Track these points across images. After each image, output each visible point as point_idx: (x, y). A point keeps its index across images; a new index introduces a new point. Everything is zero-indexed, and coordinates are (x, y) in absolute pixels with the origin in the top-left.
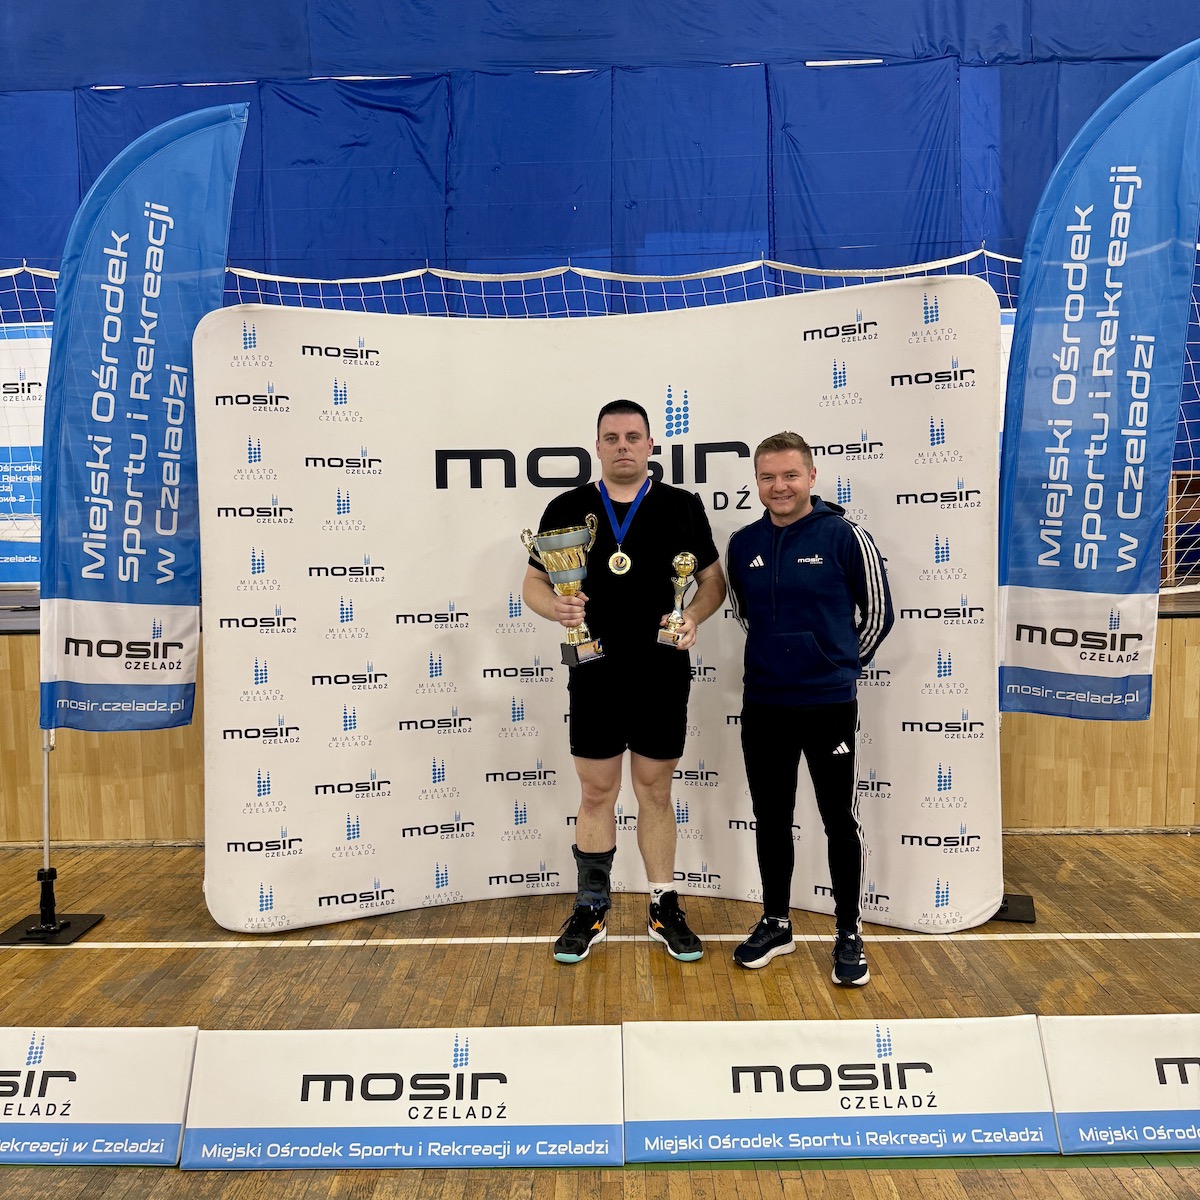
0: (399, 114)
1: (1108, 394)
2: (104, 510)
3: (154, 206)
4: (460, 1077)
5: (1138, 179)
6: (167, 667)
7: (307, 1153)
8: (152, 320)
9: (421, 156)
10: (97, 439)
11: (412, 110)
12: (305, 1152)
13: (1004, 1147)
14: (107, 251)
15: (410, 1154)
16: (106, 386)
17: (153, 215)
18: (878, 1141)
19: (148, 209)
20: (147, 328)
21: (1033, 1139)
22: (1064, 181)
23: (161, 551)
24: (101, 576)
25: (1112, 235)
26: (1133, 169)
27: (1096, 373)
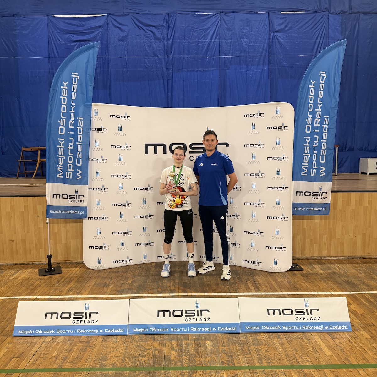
2: (62, 159)
3: (74, 73)
5: (325, 75)
6: (80, 202)
8: (74, 105)
10: (60, 139)
14: (62, 87)
16: (62, 125)
17: (74, 76)
20: (73, 108)
23: (78, 170)
24: (62, 177)
26: (324, 72)
27: (315, 125)
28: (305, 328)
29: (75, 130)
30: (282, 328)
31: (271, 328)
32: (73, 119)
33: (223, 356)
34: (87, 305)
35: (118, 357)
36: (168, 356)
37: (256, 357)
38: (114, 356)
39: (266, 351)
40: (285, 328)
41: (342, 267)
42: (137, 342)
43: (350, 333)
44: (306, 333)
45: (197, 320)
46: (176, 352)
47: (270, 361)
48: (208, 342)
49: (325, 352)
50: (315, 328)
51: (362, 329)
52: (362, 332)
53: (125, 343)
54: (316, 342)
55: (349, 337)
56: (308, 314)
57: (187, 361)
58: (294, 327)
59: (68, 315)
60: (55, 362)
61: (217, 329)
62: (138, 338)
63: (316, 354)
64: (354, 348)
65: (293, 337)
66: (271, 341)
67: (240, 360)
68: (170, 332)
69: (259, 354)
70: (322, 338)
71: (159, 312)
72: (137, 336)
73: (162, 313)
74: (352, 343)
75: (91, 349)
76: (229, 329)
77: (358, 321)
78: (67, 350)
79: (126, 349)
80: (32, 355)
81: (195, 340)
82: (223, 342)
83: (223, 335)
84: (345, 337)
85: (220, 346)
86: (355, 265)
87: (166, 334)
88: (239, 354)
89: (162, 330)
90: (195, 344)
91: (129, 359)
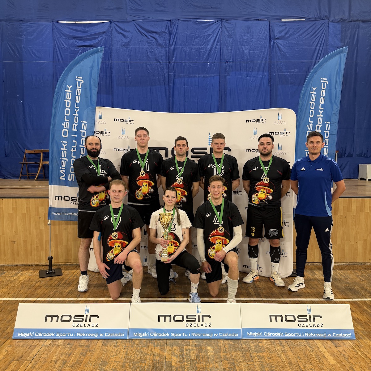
2: (65, 161)
3: (78, 77)
5: (327, 82)
10: (64, 142)
14: (66, 91)
16: (66, 128)
17: (78, 80)
20: (77, 111)
24: (64, 179)
25: (321, 96)
28: (308, 335)
29: (78, 133)
30: (284, 335)
31: (274, 334)
32: (77, 122)
33: (225, 363)
34: (88, 308)
35: (118, 362)
36: (168, 362)
37: (258, 364)
38: (114, 361)
39: (268, 358)
40: (288, 335)
41: (343, 273)
42: (138, 347)
43: (354, 341)
44: (309, 340)
45: (198, 325)
46: (177, 357)
47: (273, 369)
48: (209, 348)
49: (329, 361)
50: (318, 335)
51: (366, 337)
52: (365, 341)
53: (126, 348)
54: (319, 349)
55: (353, 345)
56: (310, 321)
57: (188, 368)
58: (297, 334)
59: (68, 318)
60: (55, 366)
61: (219, 335)
62: (139, 343)
63: (320, 362)
64: (358, 357)
65: (296, 344)
66: (273, 348)
67: (242, 367)
68: (170, 337)
69: (261, 362)
70: (325, 346)
71: (159, 316)
72: (137, 341)
73: (163, 317)
74: (356, 351)
75: (91, 353)
76: (230, 335)
77: (361, 329)
78: (67, 353)
79: (126, 354)
80: (32, 359)
81: (196, 346)
82: (224, 348)
83: (224, 341)
84: (349, 345)
85: (222, 352)
86: (356, 271)
87: (167, 339)
88: (241, 361)
89: (163, 335)
90: (196, 350)
91: (129, 365)
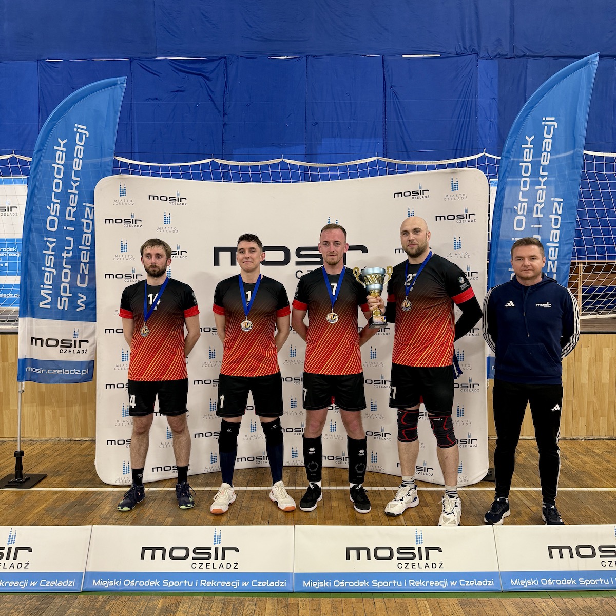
0: (200, 77)
1: (540, 226)
2: (52, 274)
3: (79, 126)
4: (217, 549)
5: (555, 124)
6: (81, 352)
7: (143, 584)
8: (77, 181)
9: (211, 98)
10: (49, 239)
11: (207, 75)
12: (142, 583)
13: (475, 588)
14: (55, 148)
15: (192, 585)
16: (54, 213)
17: (79, 130)
18: (415, 584)
19: (76, 127)
20: (75, 185)
21: (489, 584)
22: (520, 124)
23: (79, 295)
24: (49, 307)
25: (543, 150)
26: (553, 118)
27: (535, 215)
29: (77, 224)
30: (370, 584)
31: (351, 584)
32: (75, 205)
61: (251, 583)
